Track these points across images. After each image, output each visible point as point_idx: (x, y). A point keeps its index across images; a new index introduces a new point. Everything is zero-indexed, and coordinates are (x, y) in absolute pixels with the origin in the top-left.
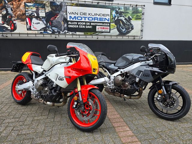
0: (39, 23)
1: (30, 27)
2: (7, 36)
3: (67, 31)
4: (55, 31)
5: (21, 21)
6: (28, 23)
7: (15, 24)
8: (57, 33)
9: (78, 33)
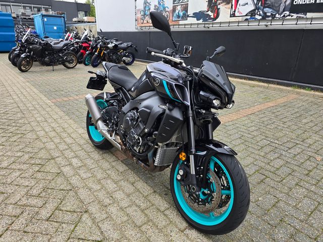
0: (247, 4)
1: (235, 11)
2: (209, 27)
3: (288, 13)
4: (268, 14)
5: (226, 4)
6: (233, 7)
7: (218, 9)
8: (270, 18)
9: (309, 15)
